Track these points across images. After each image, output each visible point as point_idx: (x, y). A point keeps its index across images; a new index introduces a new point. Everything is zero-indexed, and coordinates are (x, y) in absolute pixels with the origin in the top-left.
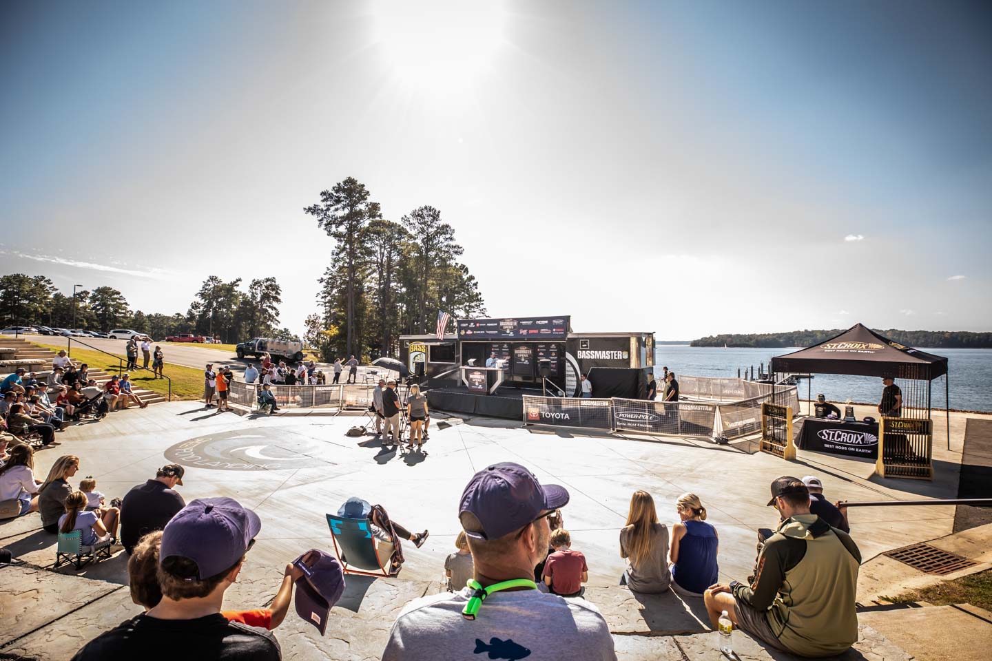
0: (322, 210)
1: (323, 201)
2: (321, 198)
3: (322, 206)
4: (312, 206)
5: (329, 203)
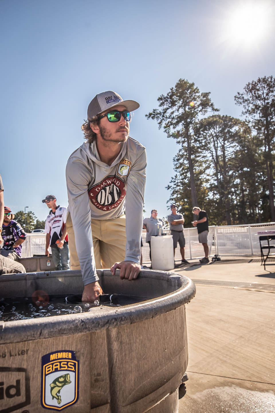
0: (160, 114)
1: (160, 106)
2: (159, 103)
3: (160, 109)
4: (151, 112)
5: (165, 107)
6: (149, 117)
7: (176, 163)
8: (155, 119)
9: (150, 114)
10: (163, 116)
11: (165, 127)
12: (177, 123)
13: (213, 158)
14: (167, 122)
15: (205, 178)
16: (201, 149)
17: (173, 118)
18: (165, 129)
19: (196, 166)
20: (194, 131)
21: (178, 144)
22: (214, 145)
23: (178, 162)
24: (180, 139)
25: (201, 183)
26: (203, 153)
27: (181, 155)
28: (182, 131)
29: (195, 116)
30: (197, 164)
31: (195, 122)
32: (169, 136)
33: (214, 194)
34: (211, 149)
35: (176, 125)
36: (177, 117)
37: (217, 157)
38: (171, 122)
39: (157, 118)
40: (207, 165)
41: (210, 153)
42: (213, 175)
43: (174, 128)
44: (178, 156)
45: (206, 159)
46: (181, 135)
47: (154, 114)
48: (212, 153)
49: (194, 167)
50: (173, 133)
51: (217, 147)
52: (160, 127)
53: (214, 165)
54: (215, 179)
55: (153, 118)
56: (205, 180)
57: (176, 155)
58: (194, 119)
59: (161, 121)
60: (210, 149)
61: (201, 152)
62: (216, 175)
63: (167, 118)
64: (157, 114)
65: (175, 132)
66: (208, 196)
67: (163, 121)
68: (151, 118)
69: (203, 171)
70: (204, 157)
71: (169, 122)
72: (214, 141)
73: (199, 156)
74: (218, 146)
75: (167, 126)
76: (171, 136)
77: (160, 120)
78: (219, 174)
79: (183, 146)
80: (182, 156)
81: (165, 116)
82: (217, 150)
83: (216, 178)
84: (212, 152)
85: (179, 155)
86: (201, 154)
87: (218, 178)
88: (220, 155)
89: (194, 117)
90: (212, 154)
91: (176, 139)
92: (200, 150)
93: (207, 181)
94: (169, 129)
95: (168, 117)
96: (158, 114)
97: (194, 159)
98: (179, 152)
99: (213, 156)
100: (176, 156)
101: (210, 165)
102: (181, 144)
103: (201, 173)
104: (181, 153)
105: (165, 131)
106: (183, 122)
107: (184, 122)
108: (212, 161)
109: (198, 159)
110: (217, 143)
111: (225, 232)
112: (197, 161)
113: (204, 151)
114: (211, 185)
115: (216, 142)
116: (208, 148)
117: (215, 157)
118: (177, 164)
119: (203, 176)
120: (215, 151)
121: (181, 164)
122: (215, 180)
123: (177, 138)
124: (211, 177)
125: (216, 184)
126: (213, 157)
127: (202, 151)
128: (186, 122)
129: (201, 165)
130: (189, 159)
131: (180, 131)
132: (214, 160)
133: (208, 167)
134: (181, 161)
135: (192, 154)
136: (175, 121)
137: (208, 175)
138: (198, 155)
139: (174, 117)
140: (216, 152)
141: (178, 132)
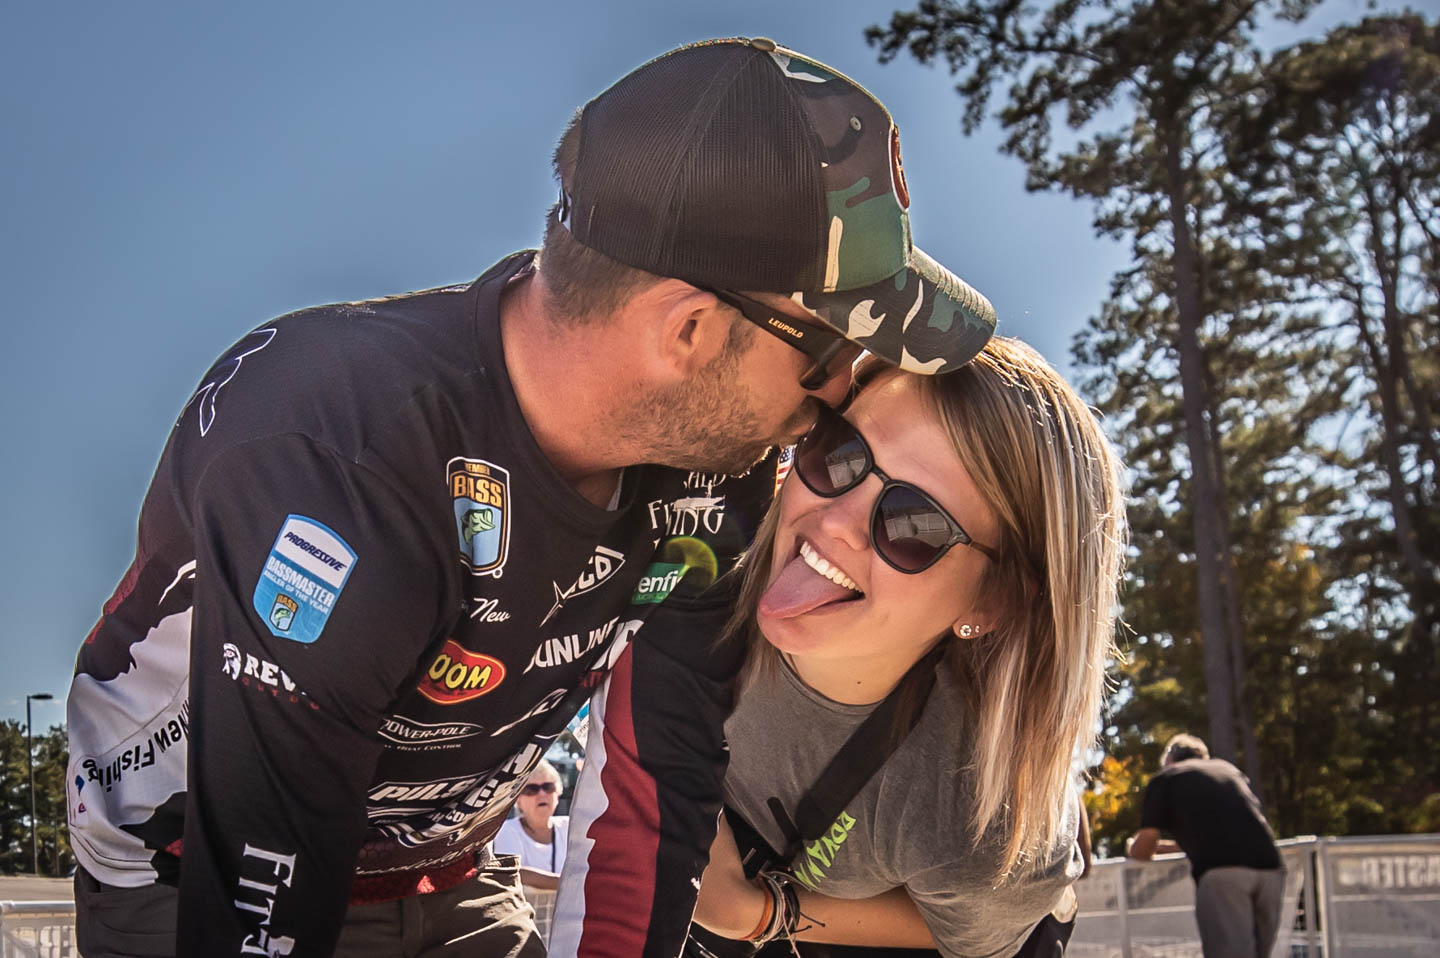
6: (895, 45)
7: (1091, 372)
8: (940, 61)
9: (902, 25)
10: (996, 37)
11: (1009, 118)
12: (1100, 85)
13: (1365, 336)
14: (1024, 77)
15: (1307, 482)
16: (1276, 271)
17: (1070, 49)
18: (1012, 130)
19: (1236, 395)
20: (1225, 142)
21: (1107, 238)
22: (1374, 241)
23: (1108, 370)
24: (1118, 200)
25: (1275, 521)
26: (1292, 296)
27: (1127, 317)
28: (1134, 140)
29: (1234, 25)
30: (1246, 381)
31: (1227, 73)
32: (1039, 182)
33: (1373, 596)
34: (1350, 271)
35: (1089, 101)
36: (1096, 38)
37: (1396, 322)
38: (1052, 78)
39: (950, 48)
40: (1321, 385)
41: (1343, 296)
42: (1366, 459)
43: (1076, 119)
44: (1111, 327)
45: (1311, 345)
46: (1130, 173)
47: (929, 19)
48: (1354, 295)
49: (1225, 399)
50: (1066, 159)
51: (1398, 254)
52: (972, 119)
53: (1372, 386)
54: (1375, 485)
55: (921, 51)
56: (1303, 494)
57: (1097, 313)
58: (1222, 48)
59: (982, 70)
60: (1339, 274)
61: (1278, 294)
62: (1384, 454)
63: (1022, 48)
64: (949, 25)
65: (1082, 147)
66: (1330, 606)
67: (998, 70)
68: (904, 53)
69: (1293, 428)
70: (1296, 327)
71: (1036, 80)
72: (1373, 209)
73: (1262, 323)
74: (1405, 244)
75: (1026, 109)
76: (1053, 178)
77: (972, 64)
78: (1410, 450)
79: (1140, 252)
80: (1138, 322)
81: (1009, 34)
82: (1395, 273)
83: (1383, 481)
84: (1359, 287)
85: (1113, 316)
86: (1278, 307)
87: (1397, 476)
88: (1415, 308)
89: (1224, 37)
90: (1359, 303)
91: (1087, 203)
92: (1266, 278)
93: (1321, 502)
94: (1042, 128)
95: (1032, 40)
96: (956, 20)
97: (1218, 347)
98: (1116, 294)
99: (1361, 318)
100: (1094, 323)
101: (1345, 386)
102: (1129, 235)
103: (1277, 440)
104: (1128, 302)
105: (1012, 145)
106: (1141, 75)
107: (1151, 77)
108: (1356, 358)
109: (1252, 341)
110: (1399, 226)
111: (1389, 881)
112: (1249, 359)
113: (1300, 282)
114: (1349, 529)
115: (1388, 219)
116: (1327, 260)
117: (1377, 328)
118: (1098, 381)
119: (1294, 468)
120: (1378, 282)
121: (1129, 384)
122: (1377, 495)
123: (1096, 195)
124: (1353, 473)
125: (1389, 524)
126: (1363, 326)
127: (1286, 282)
128: (1162, 72)
129: (1274, 389)
130: (1184, 344)
131: (1118, 142)
132: (1374, 350)
133: (1326, 404)
134: (1129, 360)
135: (1212, 308)
136: (1079, 72)
137: (1329, 460)
138: (1254, 313)
139: (1073, 41)
140: (1390, 291)
141: (1108, 147)
